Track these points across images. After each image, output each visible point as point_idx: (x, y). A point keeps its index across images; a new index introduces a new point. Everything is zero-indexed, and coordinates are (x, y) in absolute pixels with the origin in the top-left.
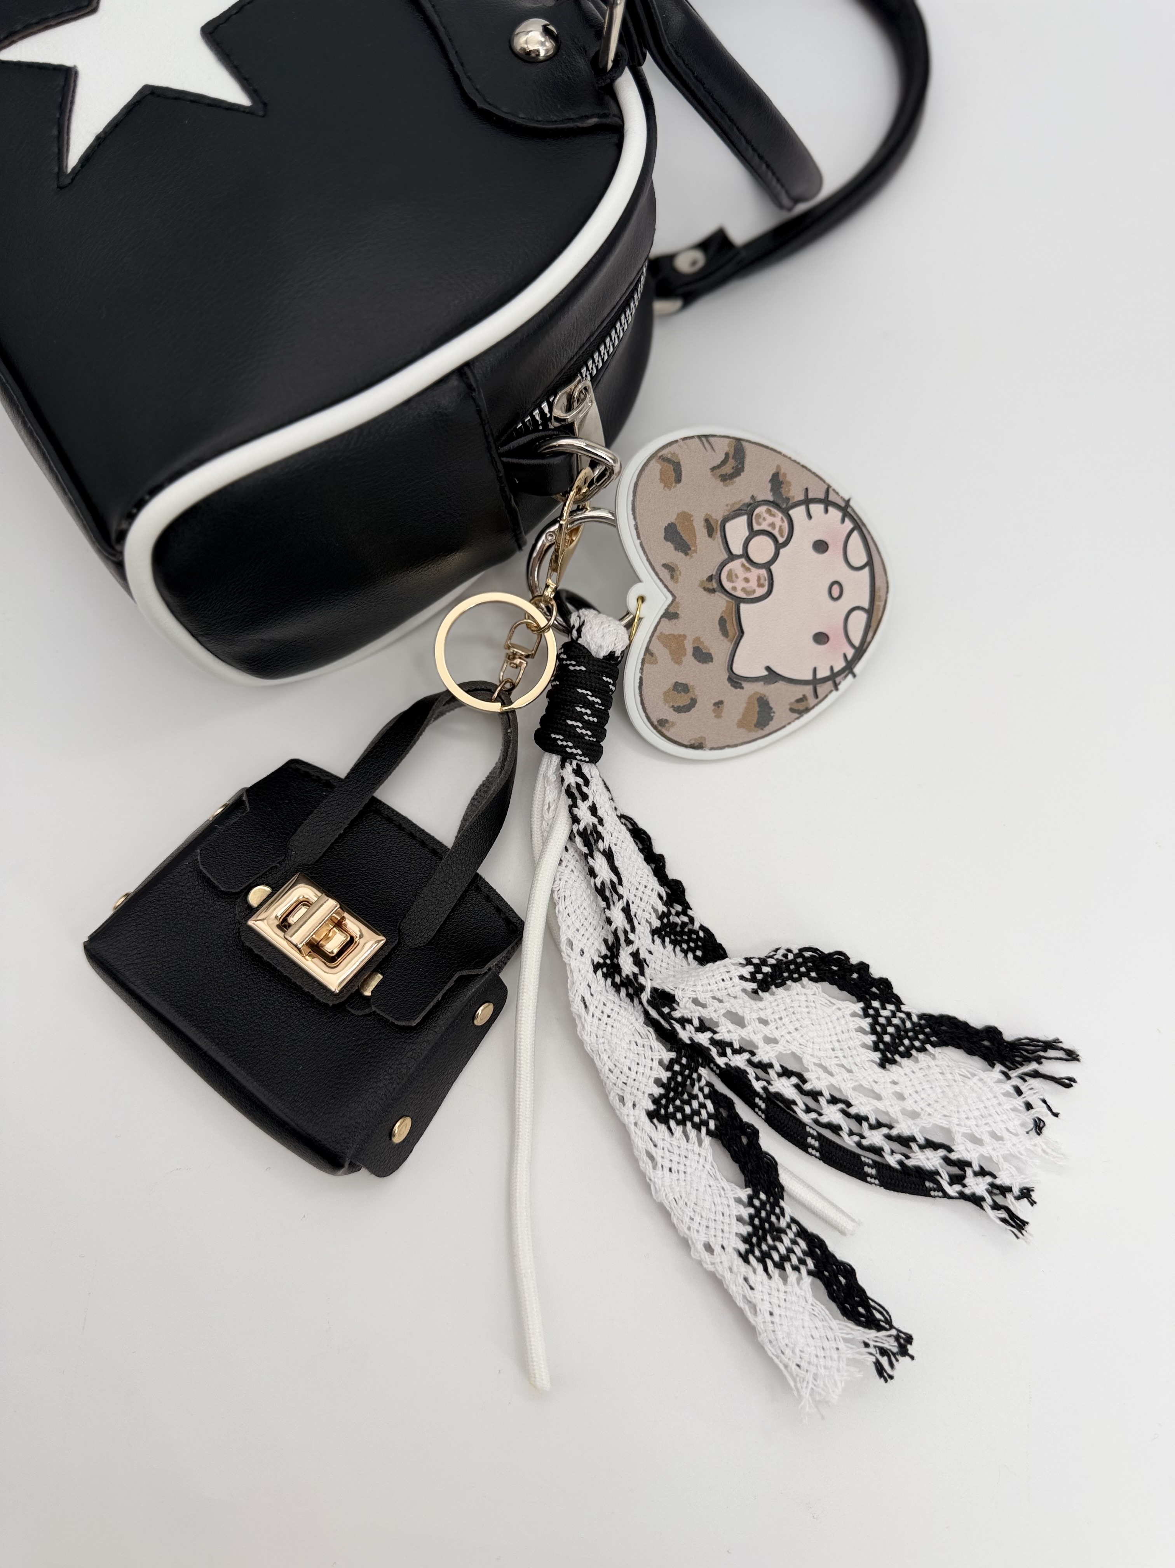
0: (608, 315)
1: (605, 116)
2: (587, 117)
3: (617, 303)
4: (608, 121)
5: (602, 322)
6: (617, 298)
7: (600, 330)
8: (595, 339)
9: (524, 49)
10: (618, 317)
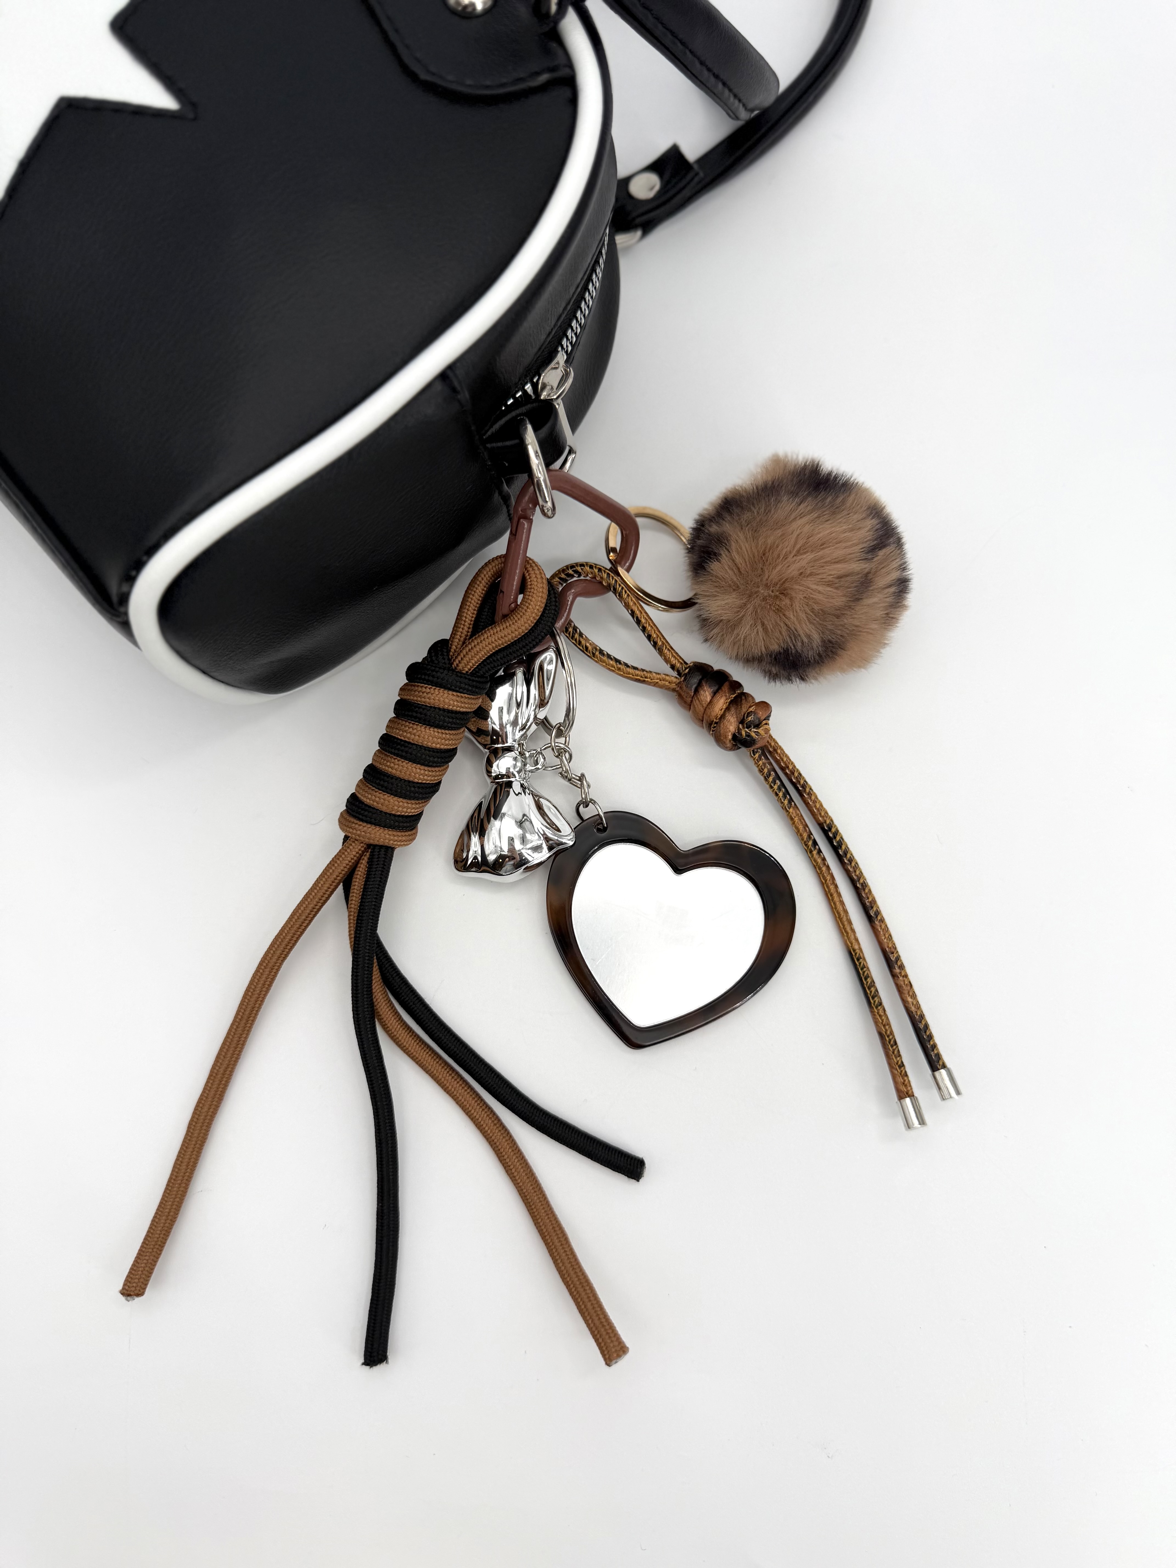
1: (557, 69)
2: (538, 74)
3: (589, 265)
4: (558, 73)
5: (577, 288)
8: (571, 307)
9: (459, 4)
10: (589, 279)
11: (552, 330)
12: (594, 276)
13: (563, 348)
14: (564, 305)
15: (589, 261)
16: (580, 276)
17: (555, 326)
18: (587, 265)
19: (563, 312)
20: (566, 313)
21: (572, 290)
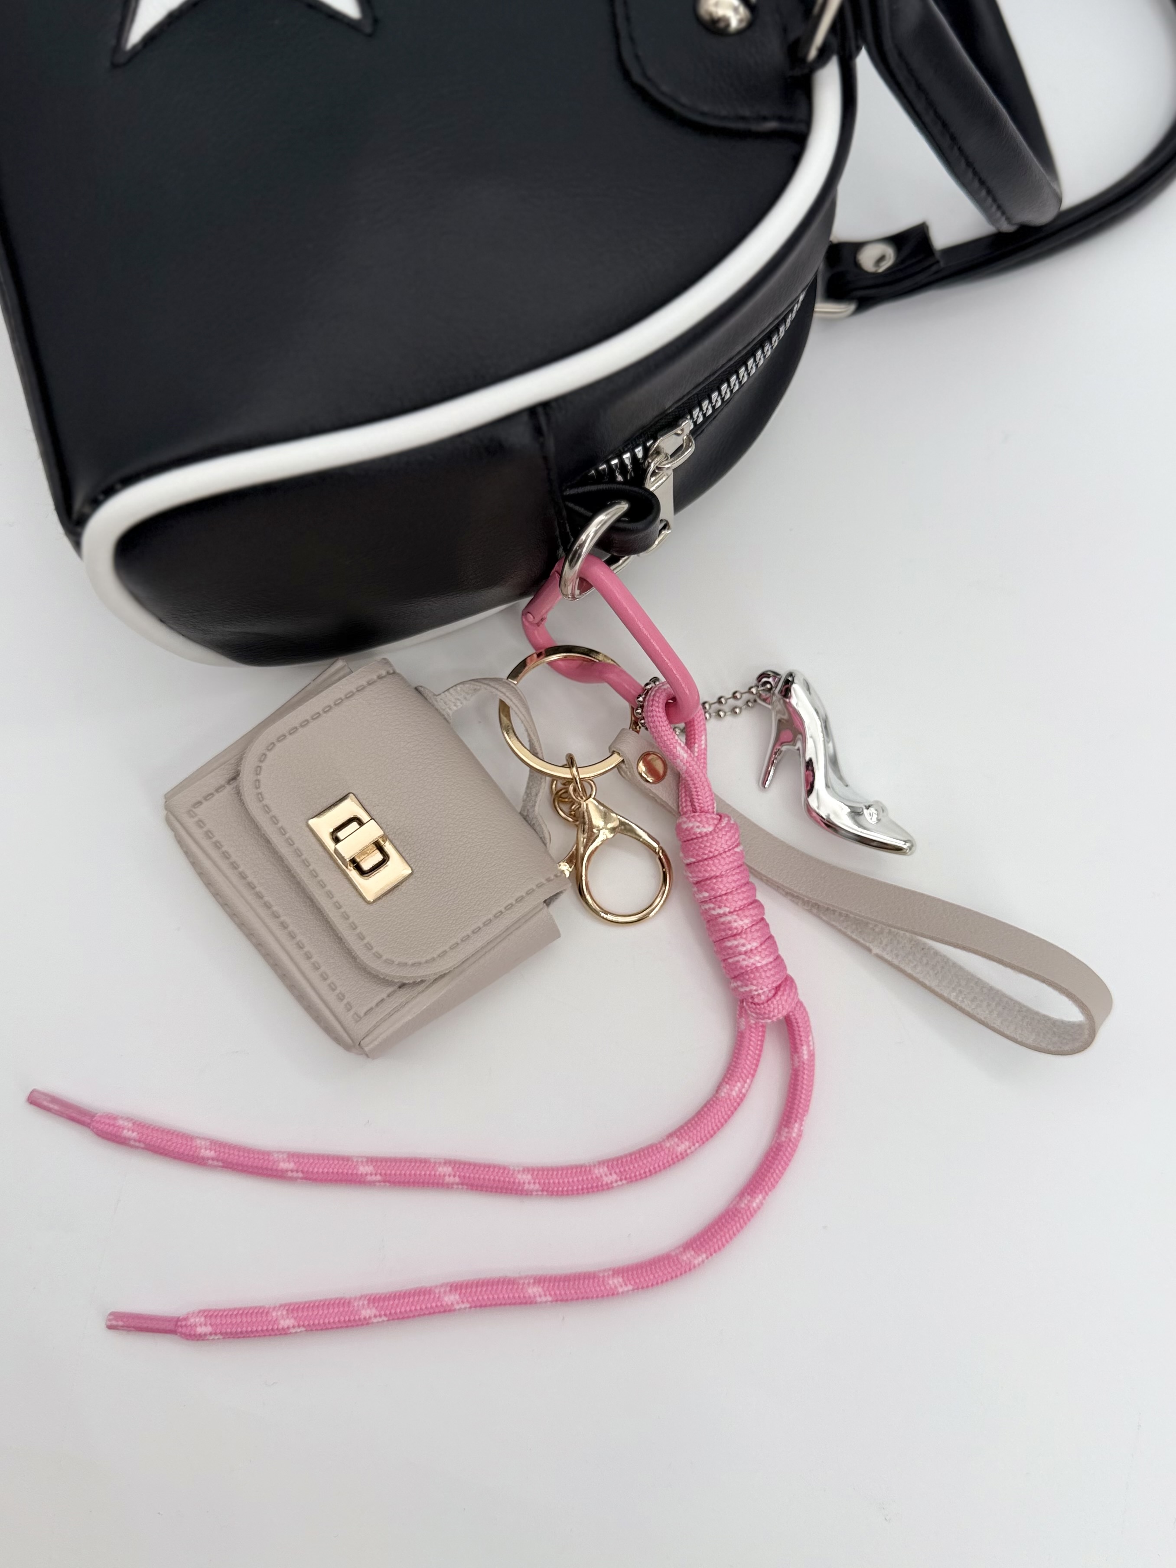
0: (739, 352)
1: (791, 120)
2: (765, 119)
3: (754, 339)
4: (791, 127)
5: (730, 360)
6: (756, 333)
7: (724, 369)
8: (718, 376)
9: (711, 14)
10: (752, 354)
11: (684, 396)
12: (759, 353)
13: (692, 417)
14: (706, 375)
15: (754, 336)
16: (740, 348)
17: (689, 393)
18: (751, 340)
19: (703, 382)
20: (707, 383)
21: (723, 361)
